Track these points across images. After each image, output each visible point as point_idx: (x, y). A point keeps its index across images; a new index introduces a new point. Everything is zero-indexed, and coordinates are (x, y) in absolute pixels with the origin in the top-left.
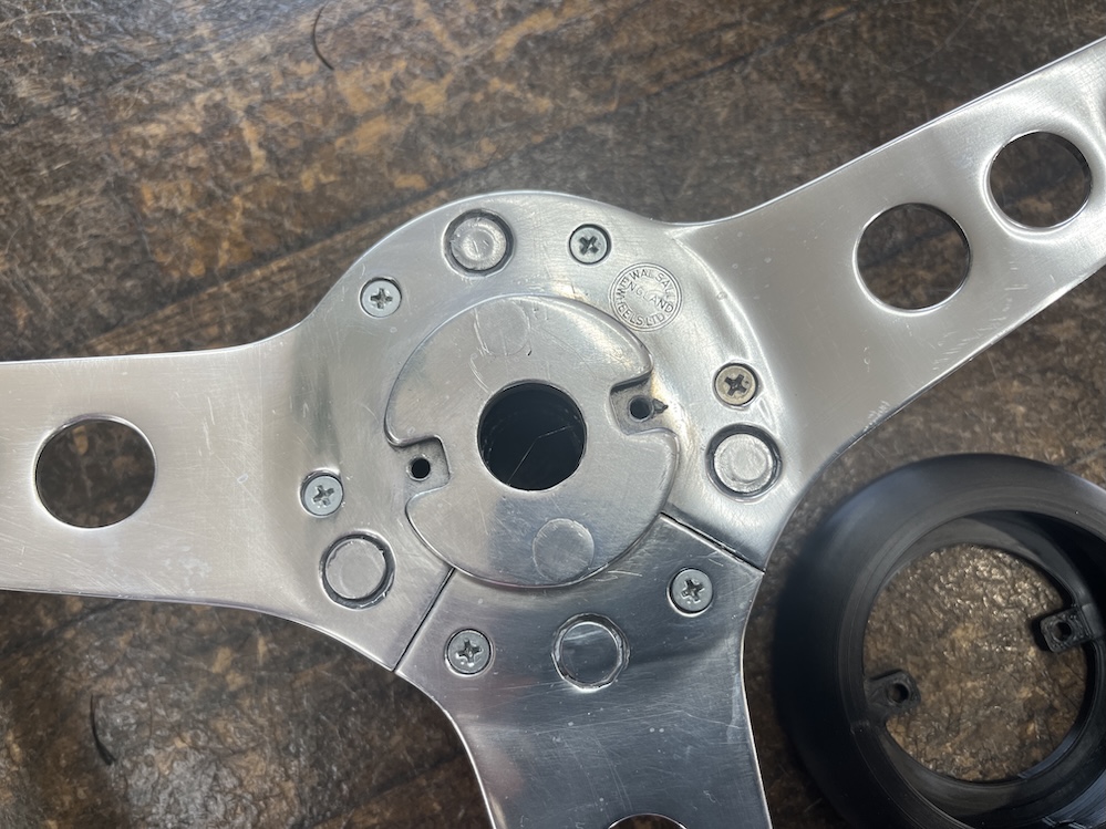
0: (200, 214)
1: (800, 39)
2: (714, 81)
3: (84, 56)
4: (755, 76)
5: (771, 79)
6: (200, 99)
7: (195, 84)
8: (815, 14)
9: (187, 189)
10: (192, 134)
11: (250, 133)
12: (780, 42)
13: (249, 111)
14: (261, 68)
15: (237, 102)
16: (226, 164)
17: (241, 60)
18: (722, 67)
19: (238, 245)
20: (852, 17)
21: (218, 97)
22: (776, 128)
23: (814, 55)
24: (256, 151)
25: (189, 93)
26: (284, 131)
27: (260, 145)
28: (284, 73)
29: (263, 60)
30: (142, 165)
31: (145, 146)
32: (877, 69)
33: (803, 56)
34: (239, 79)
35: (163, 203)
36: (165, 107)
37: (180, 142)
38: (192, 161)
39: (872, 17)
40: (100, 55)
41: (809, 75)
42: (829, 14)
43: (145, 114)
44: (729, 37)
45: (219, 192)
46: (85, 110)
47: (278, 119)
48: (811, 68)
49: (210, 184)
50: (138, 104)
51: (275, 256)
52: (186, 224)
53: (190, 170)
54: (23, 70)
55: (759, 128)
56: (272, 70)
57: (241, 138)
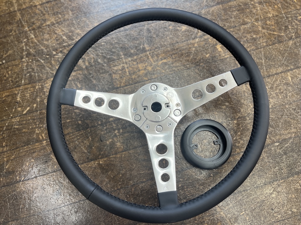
0: (120, 79)
1: (197, 67)
2: (185, 71)
3: (107, 58)
4: (190, 71)
5: (192, 72)
6: (121, 65)
7: (121, 63)
8: (199, 64)
9: (118, 76)
10: (120, 69)
11: (127, 70)
12: (194, 67)
13: (127, 67)
14: (129, 62)
15: (126, 66)
16: (124, 74)
17: (127, 61)
18: (186, 69)
19: (124, 84)
20: (204, 65)
21: (124, 65)
22: (192, 78)
23: (198, 69)
24: (127, 72)
25: (120, 64)
26: (131, 70)
27: (128, 72)
28: (132, 63)
29: (130, 61)
30: (113, 72)
31: (114, 70)
32: (206, 72)
33: (197, 69)
34: (126, 63)
35: (115, 77)
36: (117, 65)
37: (118, 70)
38: (120, 73)
39: (206, 65)
40: (109, 58)
41: (197, 72)
42: (201, 64)
43: (115, 66)
44: (188, 66)
45: (122, 77)
46: (107, 65)
47: (131, 69)
48: (198, 71)
49: (121, 76)
50: (114, 65)
51: (129, 86)
52: (118, 80)
53: (119, 74)
54: (99, 58)
55: (190, 78)
57: (126, 71)
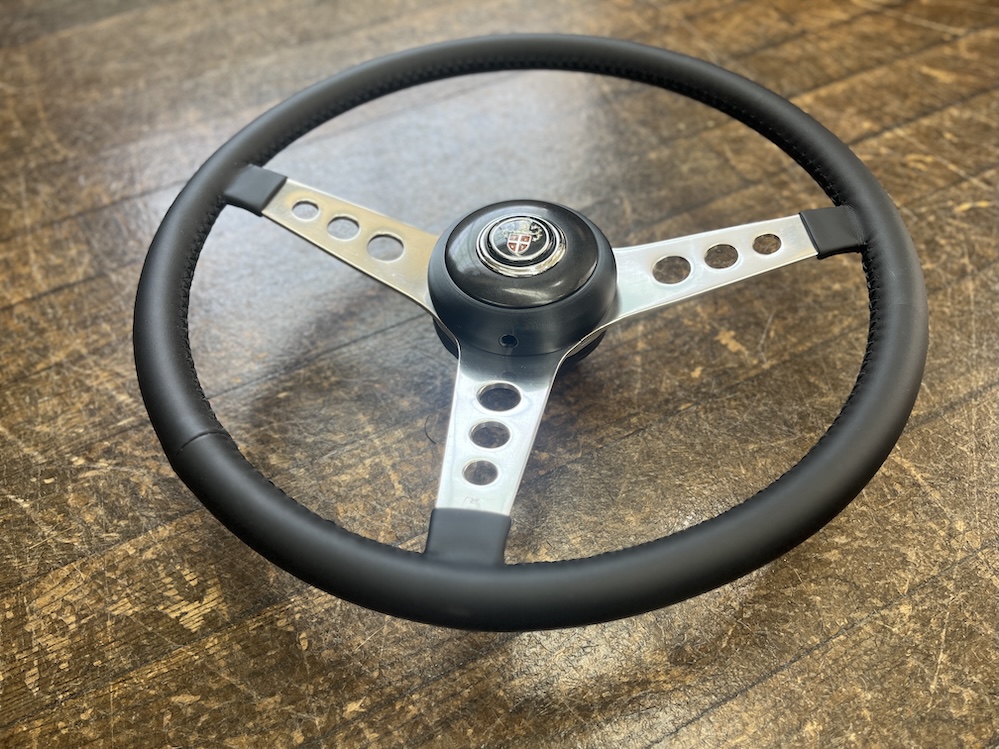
0: (369, 518)
1: (670, 420)
2: (629, 441)
3: (306, 443)
4: (650, 438)
5: (658, 439)
6: (368, 462)
7: (366, 454)
8: (676, 408)
9: (361, 506)
10: (364, 479)
11: (394, 477)
12: (660, 421)
13: (393, 466)
14: (399, 445)
15: (387, 462)
16: (383, 493)
17: (388, 442)
18: (633, 434)
19: (390, 533)
20: (694, 408)
21: (377, 460)
22: (664, 462)
23: (678, 427)
24: (397, 485)
25: (362, 459)
26: (412, 475)
27: (400, 483)
28: (411, 446)
29: (399, 441)
30: (338, 496)
31: (340, 486)
32: (711, 432)
33: (672, 427)
34: (387, 450)
35: (349, 514)
36: (350, 466)
37: (358, 483)
38: (364, 492)
39: (704, 407)
40: (315, 443)
41: (678, 436)
42: (683, 407)
43: (338, 471)
44: (634, 420)
45: (378, 507)
46: (307, 470)
47: (409, 469)
48: (678, 432)
49: (374, 503)
50: (335, 466)
52: (362, 524)
53: (362, 497)
54: (273, 451)
55: (655, 462)
56: (405, 446)
57: (389, 479)
